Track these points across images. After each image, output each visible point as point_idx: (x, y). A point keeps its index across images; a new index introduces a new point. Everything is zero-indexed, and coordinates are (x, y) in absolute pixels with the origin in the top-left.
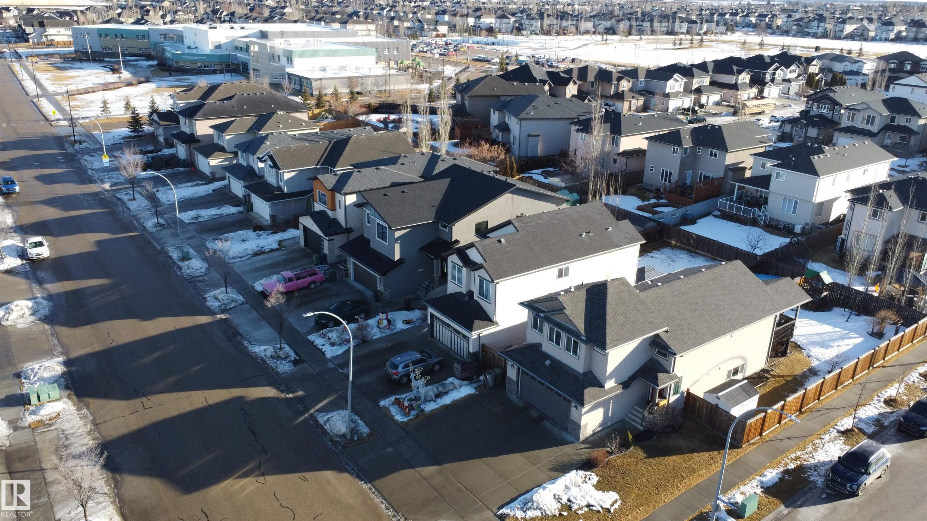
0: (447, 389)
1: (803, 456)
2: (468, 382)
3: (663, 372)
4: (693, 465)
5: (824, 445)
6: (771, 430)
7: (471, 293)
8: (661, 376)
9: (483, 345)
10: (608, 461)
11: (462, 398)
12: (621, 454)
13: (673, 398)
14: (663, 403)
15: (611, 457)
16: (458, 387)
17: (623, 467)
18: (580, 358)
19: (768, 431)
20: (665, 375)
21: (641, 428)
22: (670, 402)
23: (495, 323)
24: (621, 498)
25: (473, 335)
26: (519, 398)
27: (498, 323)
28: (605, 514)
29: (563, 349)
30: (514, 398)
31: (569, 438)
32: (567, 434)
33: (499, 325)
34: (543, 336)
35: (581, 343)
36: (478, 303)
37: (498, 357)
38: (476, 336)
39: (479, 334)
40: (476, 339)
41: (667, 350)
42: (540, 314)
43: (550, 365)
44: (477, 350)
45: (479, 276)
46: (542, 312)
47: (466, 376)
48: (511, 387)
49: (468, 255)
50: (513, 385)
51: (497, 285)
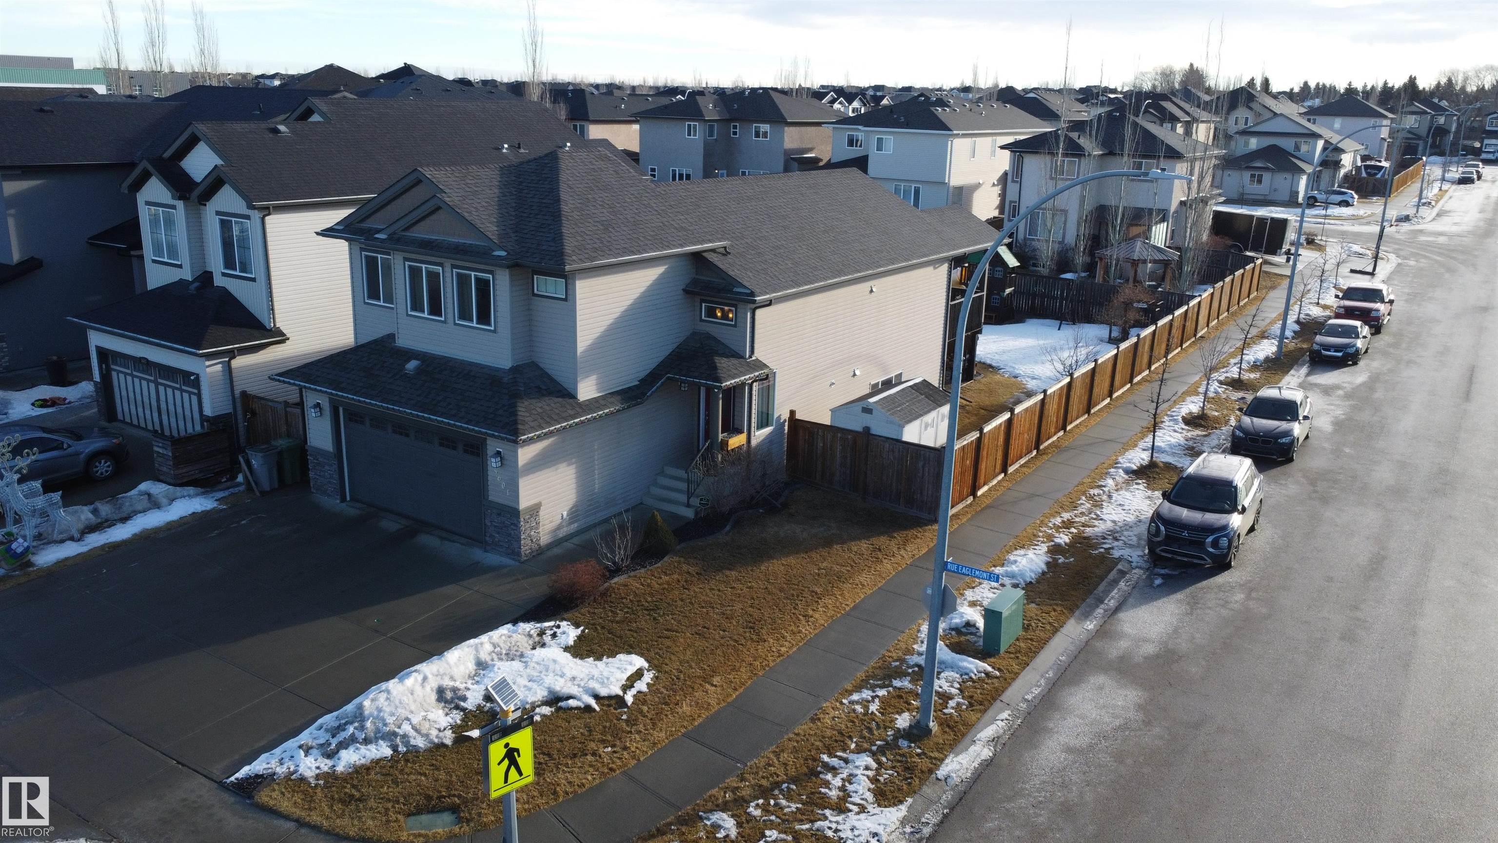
0: (127, 510)
1: (1077, 519)
2: (200, 490)
3: (727, 357)
4: (836, 568)
5: (1110, 497)
6: (991, 485)
7: (206, 277)
8: (723, 363)
9: (244, 394)
10: (607, 590)
12: (643, 570)
13: (760, 435)
14: (736, 441)
15: (616, 580)
16: (164, 501)
17: (652, 595)
18: (499, 330)
19: (985, 488)
20: (734, 361)
21: (689, 513)
22: (754, 442)
23: (280, 338)
24: (653, 666)
25: (208, 363)
26: (348, 499)
27: (288, 336)
28: (606, 713)
29: (450, 320)
30: (332, 503)
31: (492, 558)
32: (486, 551)
33: (288, 339)
34: (392, 308)
35: (497, 277)
36: (224, 291)
37: (286, 412)
38: (219, 367)
39: (227, 359)
40: (221, 374)
41: (731, 291)
42: (377, 236)
43: (419, 371)
44: (227, 409)
45: (218, 213)
46: (379, 231)
47: (194, 477)
48: (322, 474)
49: (188, 171)
50: (327, 467)
51: (267, 218)
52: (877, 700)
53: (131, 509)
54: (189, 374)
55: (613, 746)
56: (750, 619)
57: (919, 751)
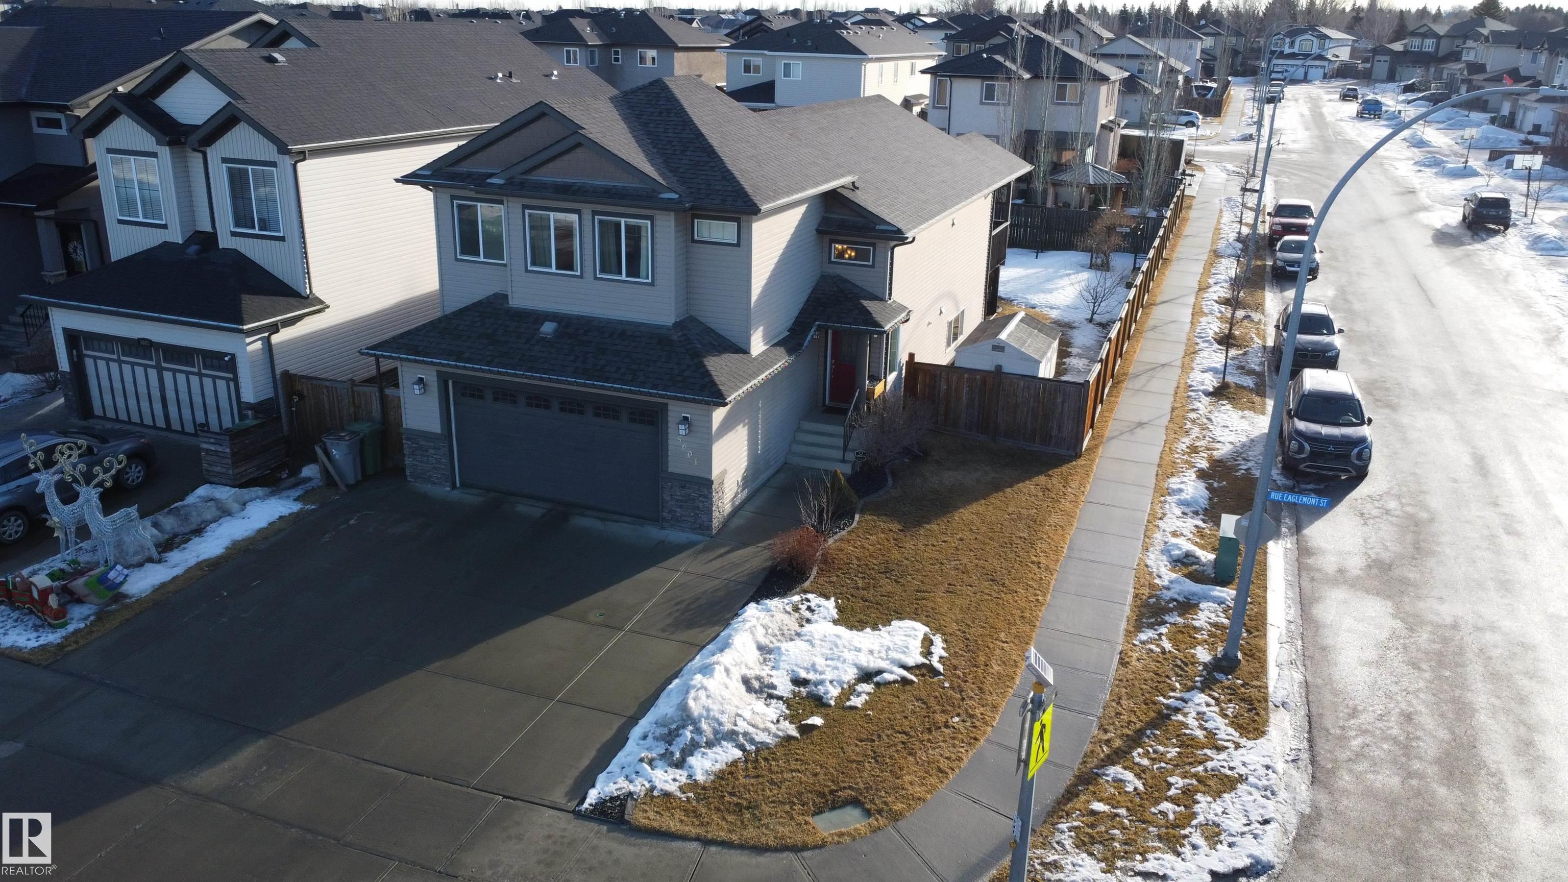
0: (195, 520)
2: (267, 490)
3: (870, 300)
7: (207, 240)
8: (871, 307)
9: (286, 375)
10: (825, 556)
11: (260, 531)
12: (843, 533)
13: (889, 381)
14: (879, 389)
15: (826, 545)
16: (235, 506)
17: (874, 557)
18: (658, 282)
22: (887, 389)
23: (320, 306)
24: (937, 630)
25: (248, 340)
26: (458, 485)
27: (327, 302)
28: (925, 682)
29: (589, 274)
30: (443, 491)
31: (674, 535)
32: (663, 528)
33: (328, 307)
34: (505, 265)
35: (657, 223)
36: (235, 254)
37: (353, 391)
38: (259, 345)
39: (266, 334)
40: (261, 352)
41: (874, 230)
42: (489, 181)
43: (558, 334)
44: (268, 393)
45: (225, 160)
46: (491, 175)
47: (252, 476)
48: (425, 459)
49: (167, 110)
50: (432, 451)
51: (299, 164)
52: (1163, 638)
53: (199, 520)
54: (219, 355)
55: (958, 715)
56: (984, 571)
57: (1240, 682)
